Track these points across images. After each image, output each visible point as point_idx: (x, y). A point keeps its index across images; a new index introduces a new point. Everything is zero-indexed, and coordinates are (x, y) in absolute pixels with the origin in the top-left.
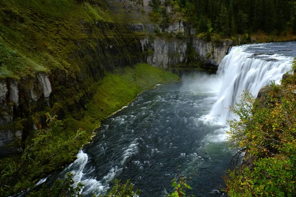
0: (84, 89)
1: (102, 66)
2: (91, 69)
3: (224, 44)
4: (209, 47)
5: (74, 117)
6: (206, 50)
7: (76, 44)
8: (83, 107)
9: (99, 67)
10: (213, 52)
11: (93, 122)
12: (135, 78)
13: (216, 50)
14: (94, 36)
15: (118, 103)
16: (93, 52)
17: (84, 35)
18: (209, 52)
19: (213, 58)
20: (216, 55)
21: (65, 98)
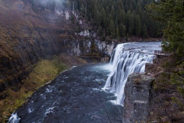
0: (22, 69)
1: (37, 54)
2: (30, 56)
3: (113, 42)
4: (104, 44)
5: (12, 89)
6: (102, 46)
7: (20, 40)
8: (21, 82)
9: (35, 55)
10: (106, 47)
11: (26, 92)
12: (59, 62)
13: (108, 46)
14: (34, 36)
15: (46, 78)
16: (32, 45)
17: (26, 35)
18: (104, 47)
19: (107, 50)
20: (108, 48)
21: (7, 75)
